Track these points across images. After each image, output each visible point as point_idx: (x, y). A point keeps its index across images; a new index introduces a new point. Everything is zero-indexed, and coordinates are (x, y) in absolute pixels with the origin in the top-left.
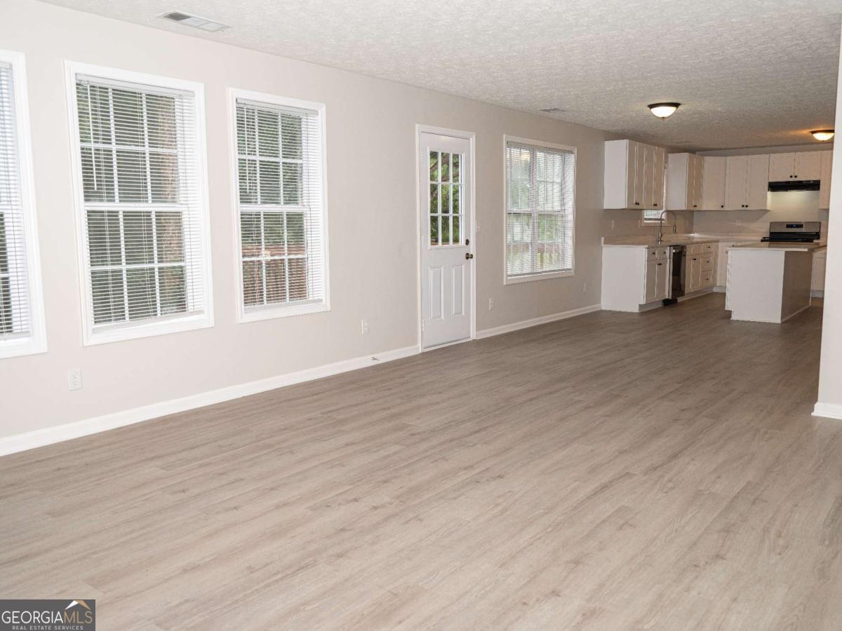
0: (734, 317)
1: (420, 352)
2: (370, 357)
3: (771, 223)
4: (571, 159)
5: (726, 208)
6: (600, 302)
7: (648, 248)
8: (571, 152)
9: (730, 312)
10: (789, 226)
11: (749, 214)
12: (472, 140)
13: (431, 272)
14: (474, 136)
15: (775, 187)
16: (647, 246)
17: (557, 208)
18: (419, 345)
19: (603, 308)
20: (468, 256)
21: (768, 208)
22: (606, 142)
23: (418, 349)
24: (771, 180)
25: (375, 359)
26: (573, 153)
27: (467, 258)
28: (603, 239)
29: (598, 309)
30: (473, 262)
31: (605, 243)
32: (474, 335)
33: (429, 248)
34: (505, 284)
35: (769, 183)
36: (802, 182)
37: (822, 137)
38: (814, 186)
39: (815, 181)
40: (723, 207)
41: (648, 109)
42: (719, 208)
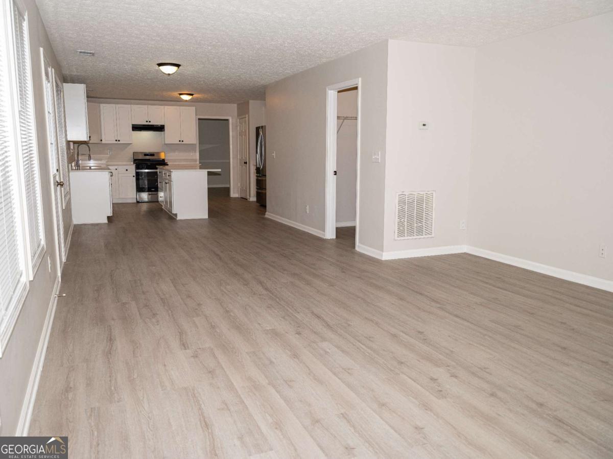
0: (179, 218)
3: (134, 153)
5: (104, 142)
9: (176, 215)
10: (146, 155)
11: (119, 146)
15: (136, 128)
20: (58, 184)
21: (132, 142)
22: (64, 84)
24: (135, 123)
26: (61, 91)
27: (57, 186)
28: (70, 165)
29: (73, 224)
35: (133, 125)
36: (153, 125)
37: (186, 98)
38: (160, 128)
39: (161, 125)
40: (101, 140)
41: (157, 66)
42: (99, 142)
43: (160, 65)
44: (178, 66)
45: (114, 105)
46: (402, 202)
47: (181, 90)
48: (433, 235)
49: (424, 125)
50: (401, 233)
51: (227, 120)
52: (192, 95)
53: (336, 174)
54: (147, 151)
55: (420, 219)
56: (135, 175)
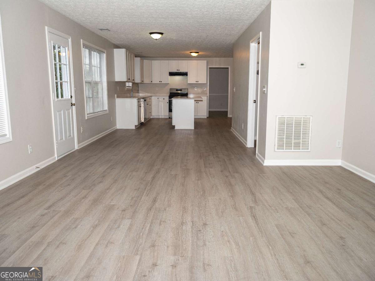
0: (176, 128)
1: (57, 159)
2: (34, 167)
3: (170, 89)
4: (105, 55)
5: (153, 82)
6: (116, 125)
7: (138, 99)
8: (104, 52)
9: (174, 126)
10: (177, 90)
11: (162, 85)
12: (70, 40)
13: (58, 114)
14: (71, 38)
15: (172, 74)
16: (137, 99)
17: (99, 80)
18: (56, 156)
19: (118, 128)
20: (72, 105)
21: (169, 83)
22: (115, 49)
23: (56, 157)
24: (170, 71)
25: (37, 168)
26: (105, 53)
27: (72, 106)
28: (116, 95)
29: (116, 129)
30: (74, 107)
31: (117, 98)
32: (76, 147)
33: (56, 100)
34: (86, 119)
35: (169, 72)
36: (181, 72)
37: (194, 55)
38: (185, 74)
39: (185, 72)
40: (152, 82)
41: (150, 34)
42: (150, 82)
43: (151, 33)
44: (162, 34)
45: (159, 61)
46: (281, 123)
47: (190, 50)
48: (309, 150)
49: (302, 65)
50: (280, 146)
51: (228, 68)
52: (198, 53)
53: (255, 102)
54: (178, 88)
55: (297, 137)
56: (168, 102)
